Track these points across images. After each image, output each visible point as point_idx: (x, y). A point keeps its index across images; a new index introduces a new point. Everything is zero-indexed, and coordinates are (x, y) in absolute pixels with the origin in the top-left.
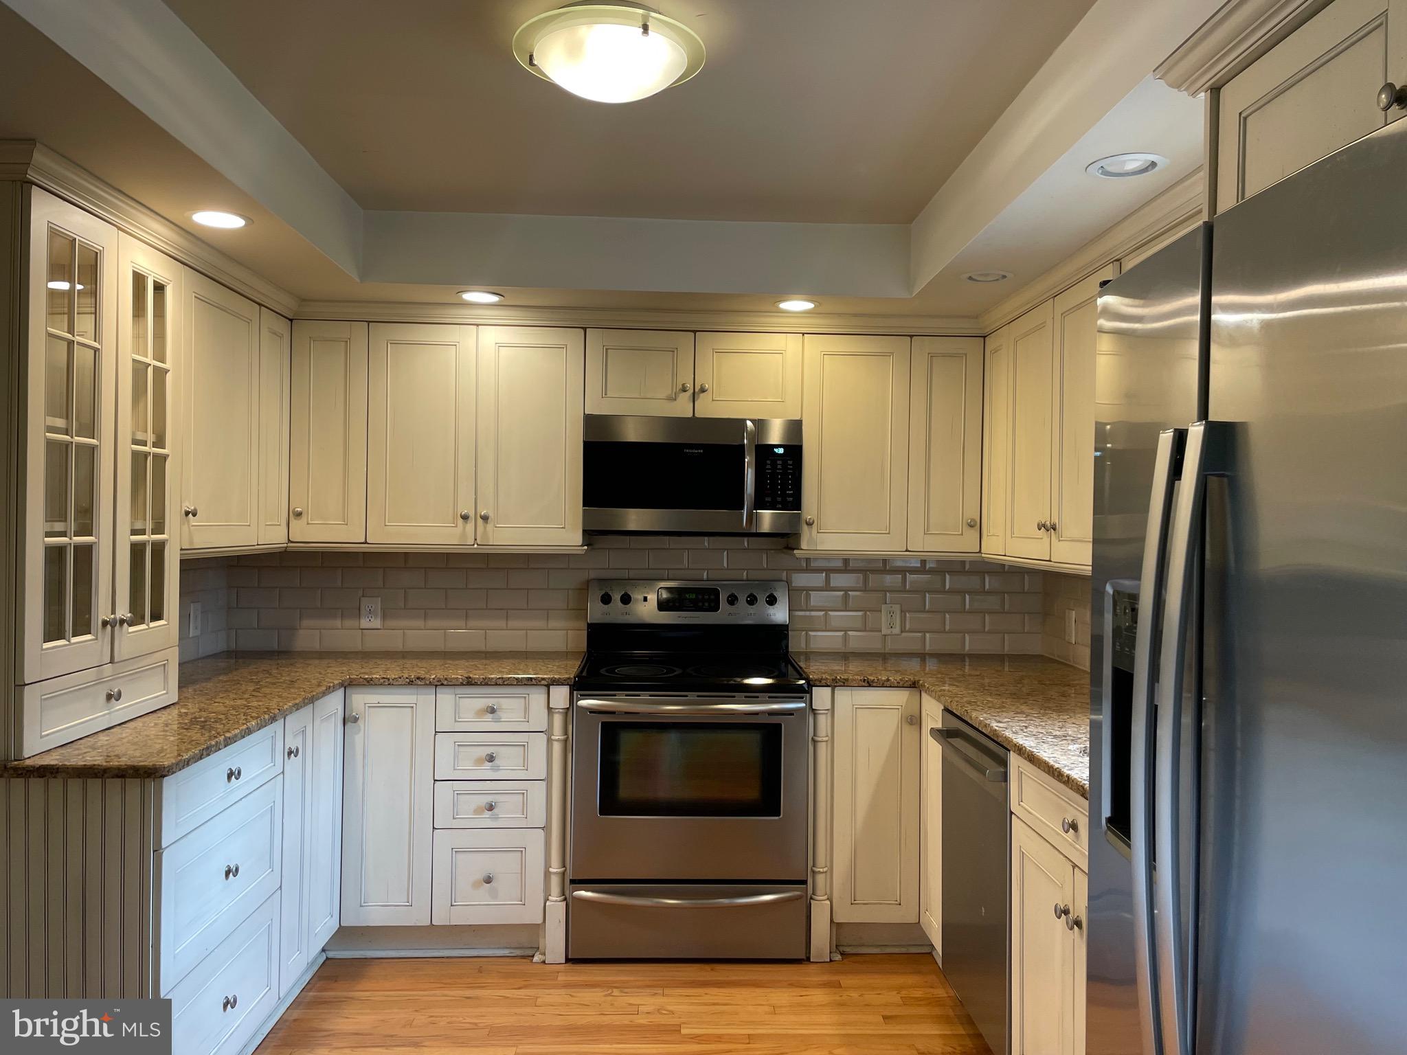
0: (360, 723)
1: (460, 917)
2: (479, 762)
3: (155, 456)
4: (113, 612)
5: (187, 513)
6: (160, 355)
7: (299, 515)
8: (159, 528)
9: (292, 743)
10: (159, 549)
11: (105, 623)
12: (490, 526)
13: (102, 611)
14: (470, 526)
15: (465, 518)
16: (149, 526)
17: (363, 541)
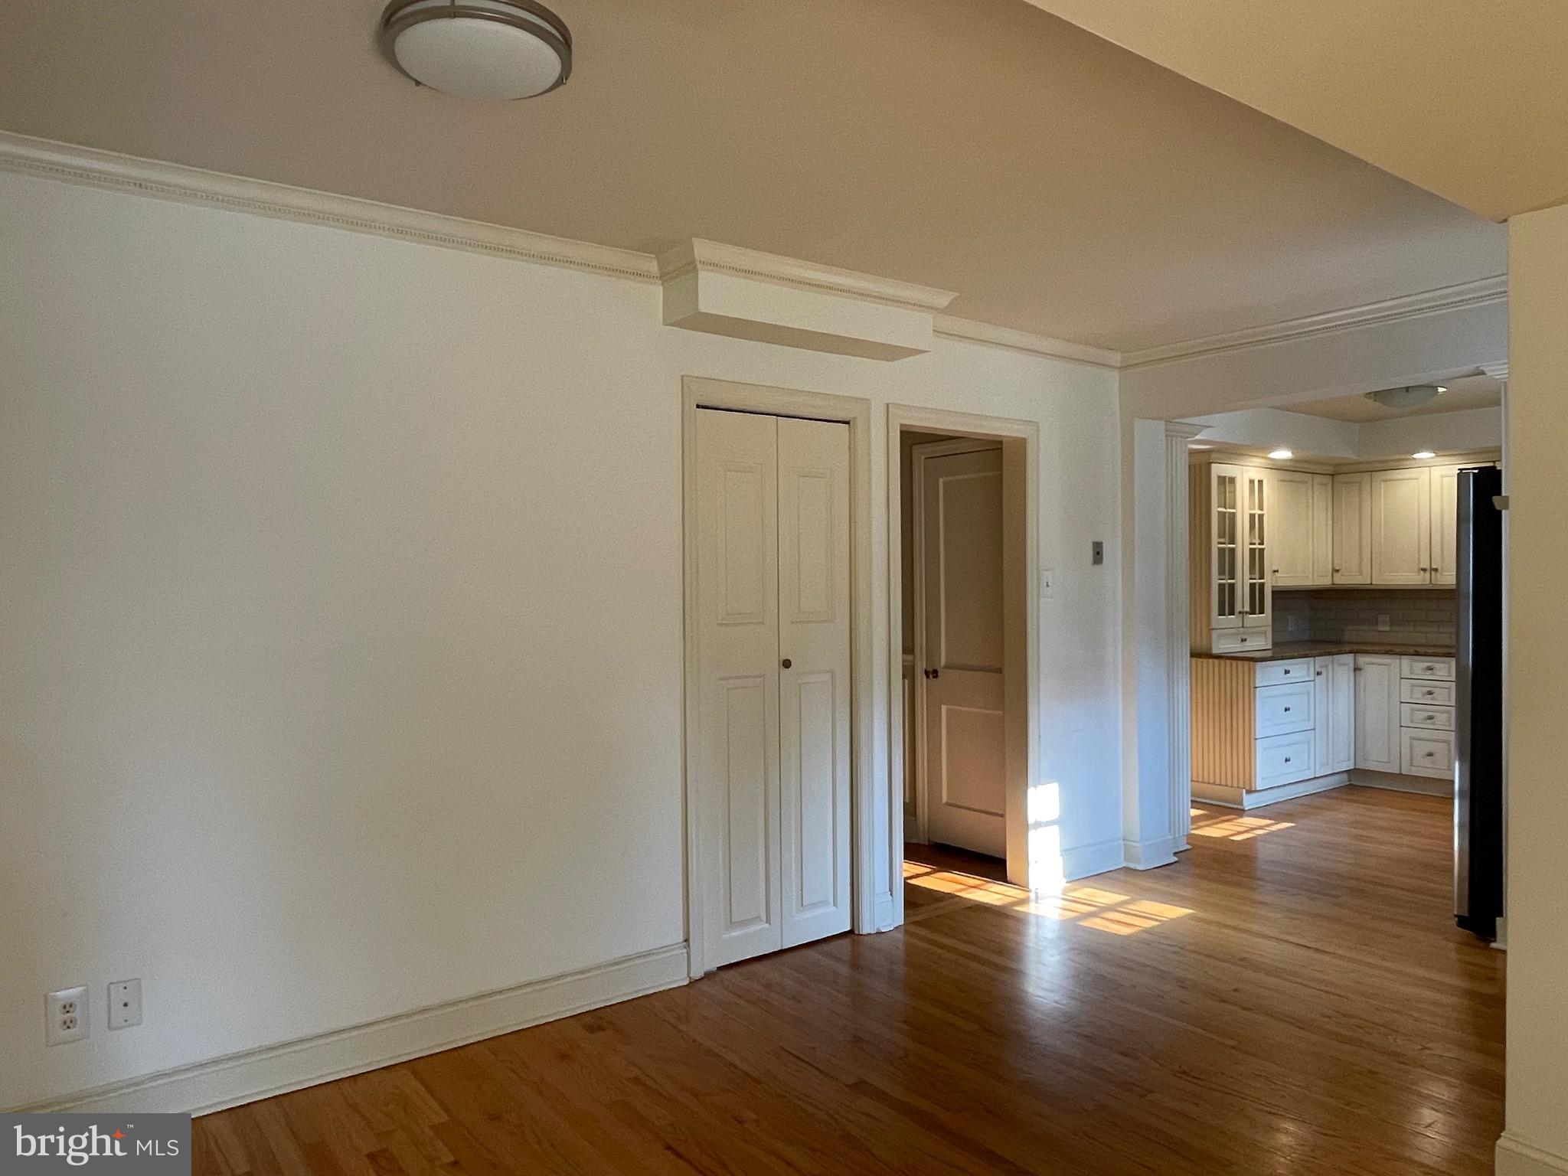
0: (1362, 671)
1: (1415, 772)
2: (1424, 695)
3: (1260, 549)
4: (1243, 607)
5: (1274, 571)
6: (1261, 508)
7: (1338, 571)
8: (1262, 577)
9: (1318, 669)
10: (1262, 586)
11: (1240, 613)
12: (1439, 575)
13: (1238, 608)
14: (1428, 574)
15: (1424, 570)
16: (1257, 576)
17: (1369, 583)
